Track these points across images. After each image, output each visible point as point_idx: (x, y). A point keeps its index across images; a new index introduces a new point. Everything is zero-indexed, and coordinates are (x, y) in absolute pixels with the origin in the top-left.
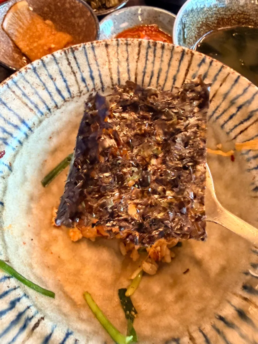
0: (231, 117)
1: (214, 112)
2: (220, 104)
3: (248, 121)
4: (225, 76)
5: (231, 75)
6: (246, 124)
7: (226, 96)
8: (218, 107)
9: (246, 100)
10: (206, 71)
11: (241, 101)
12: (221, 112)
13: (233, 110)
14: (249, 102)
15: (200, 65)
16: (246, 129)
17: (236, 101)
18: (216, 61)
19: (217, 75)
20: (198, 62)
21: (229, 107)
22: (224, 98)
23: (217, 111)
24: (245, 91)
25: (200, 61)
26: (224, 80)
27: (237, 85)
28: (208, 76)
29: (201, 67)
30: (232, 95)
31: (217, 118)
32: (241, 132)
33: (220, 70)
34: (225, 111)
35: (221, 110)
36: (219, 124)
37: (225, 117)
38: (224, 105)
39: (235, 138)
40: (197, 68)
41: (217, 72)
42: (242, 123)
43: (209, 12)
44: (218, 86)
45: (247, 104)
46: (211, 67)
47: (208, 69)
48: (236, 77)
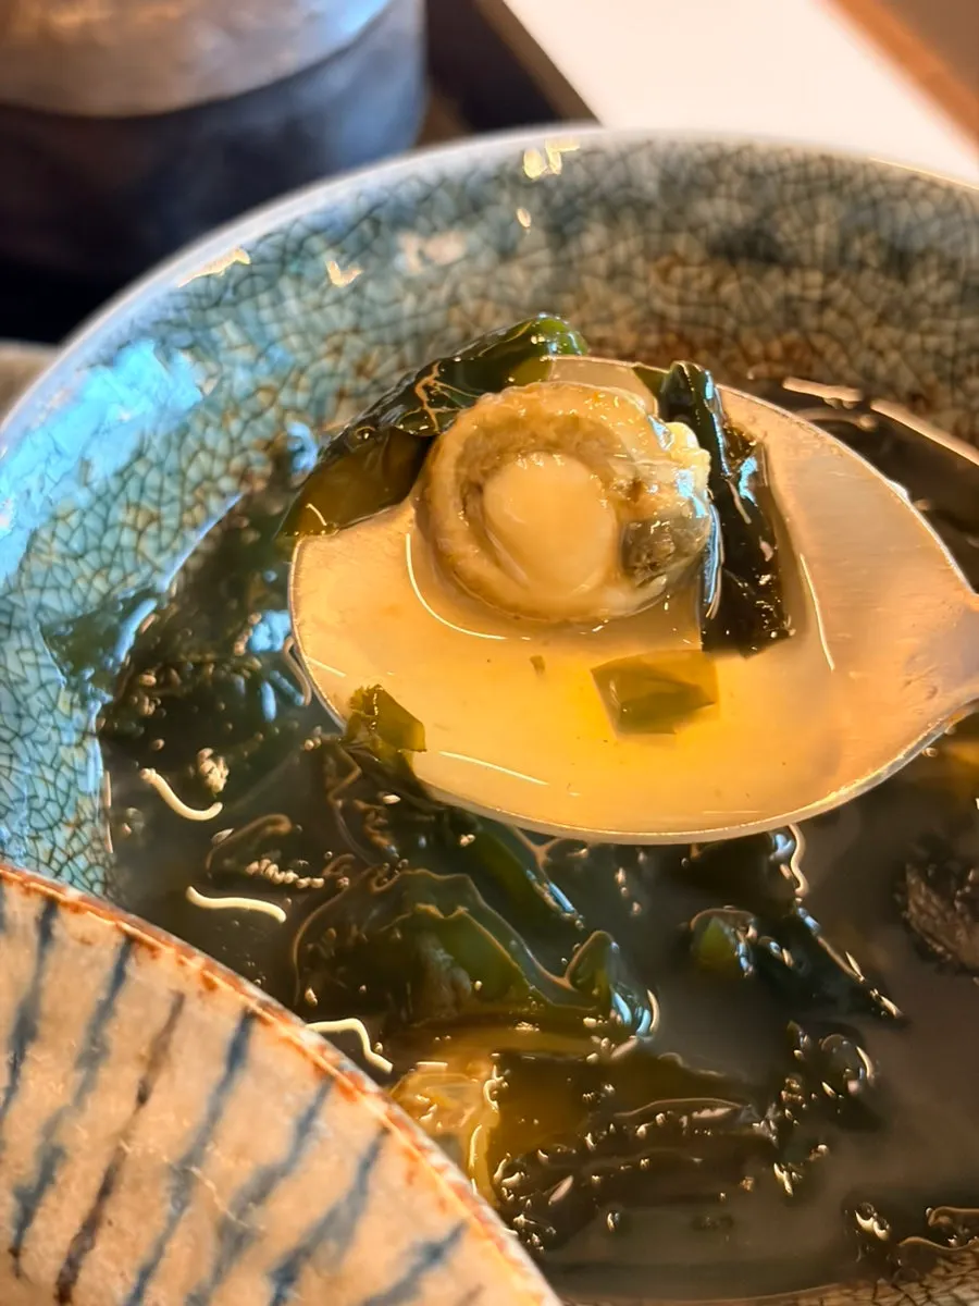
2: (159, 1250)
4: (161, 1014)
5: (192, 1007)
7: (183, 1176)
8: (146, 1273)
9: (318, 1211)
10: (26, 988)
14: (336, 1228)
17: (259, 1219)
19: (105, 1010)
21: (219, 1274)
22: (180, 1200)
24: (303, 1129)
26: (157, 1056)
27: (246, 1083)
28: (44, 1028)
30: (226, 1172)
33: (119, 976)
41: (103, 996)
43: (284, 397)
44: (127, 1105)
45: (332, 1245)
46: (52, 957)
47: (39, 973)
48: (228, 1026)
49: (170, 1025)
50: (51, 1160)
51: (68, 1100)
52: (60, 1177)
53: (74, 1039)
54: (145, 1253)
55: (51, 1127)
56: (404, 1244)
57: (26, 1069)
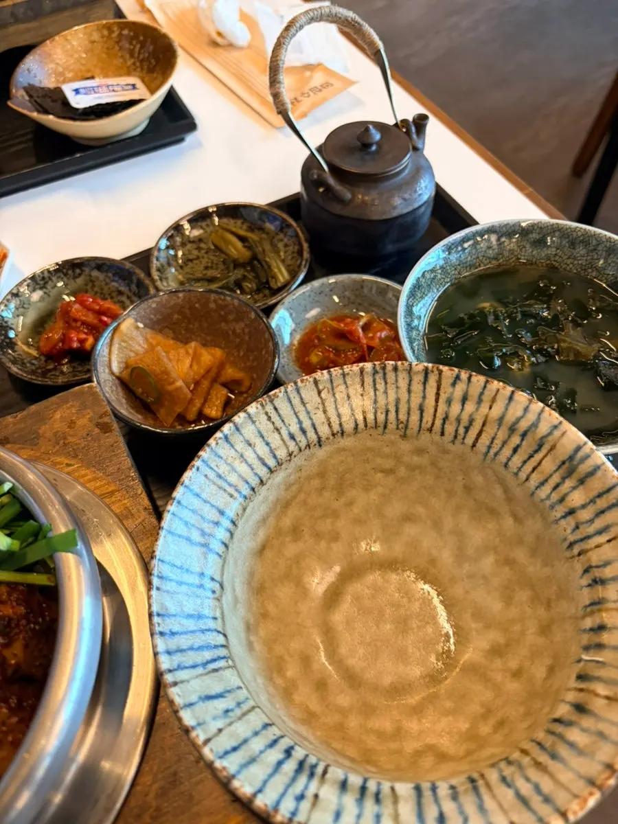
0: (515, 450)
1: (489, 447)
2: (496, 435)
3: (539, 452)
4: (494, 394)
5: (501, 391)
6: (538, 457)
7: (501, 421)
8: (493, 439)
9: (530, 423)
10: (465, 390)
11: (523, 425)
12: (499, 446)
13: (516, 440)
14: (535, 425)
15: (454, 384)
16: (539, 464)
17: (517, 426)
18: (476, 376)
19: (482, 394)
20: (451, 381)
21: (509, 437)
22: (500, 425)
23: (494, 445)
24: (526, 409)
25: (453, 379)
26: (494, 400)
27: (513, 403)
28: (469, 398)
29: (457, 386)
30: (510, 419)
31: (496, 454)
32: (534, 469)
33: (485, 387)
34: (504, 443)
35: (498, 442)
36: (501, 463)
37: (507, 452)
38: (502, 435)
39: (527, 479)
40: (451, 390)
41: (481, 390)
42: (531, 456)
44: (487, 409)
45: (533, 429)
46: (470, 385)
47: (468, 388)
48: (508, 394)
49: (496, 395)
50: (471, 421)
51: (474, 410)
52: (474, 424)
53: (476, 398)
54: (493, 435)
55: (471, 416)
56: (550, 425)
57: (465, 406)
